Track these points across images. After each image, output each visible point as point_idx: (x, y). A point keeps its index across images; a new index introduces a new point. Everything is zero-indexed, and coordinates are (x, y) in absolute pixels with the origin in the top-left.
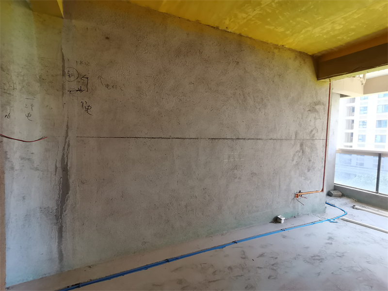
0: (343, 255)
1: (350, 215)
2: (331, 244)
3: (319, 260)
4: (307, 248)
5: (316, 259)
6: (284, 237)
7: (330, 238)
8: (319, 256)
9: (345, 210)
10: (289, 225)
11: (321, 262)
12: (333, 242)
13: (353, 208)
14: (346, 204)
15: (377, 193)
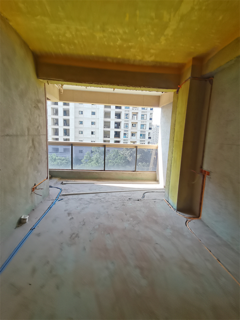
0: (85, 223)
1: (64, 190)
2: (73, 218)
3: (76, 237)
4: (62, 232)
5: (74, 237)
6: (39, 235)
7: (69, 214)
8: (74, 234)
9: (59, 188)
10: (34, 221)
11: (79, 237)
12: (73, 217)
13: (62, 184)
14: (57, 183)
15: (72, 170)
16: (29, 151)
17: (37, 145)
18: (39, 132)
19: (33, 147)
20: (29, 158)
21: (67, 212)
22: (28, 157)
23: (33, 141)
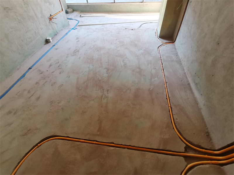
0: (85, 44)
1: (81, 22)
2: (79, 41)
4: (70, 49)
6: (56, 49)
8: (76, 50)
9: (77, 20)
10: (56, 41)
11: (78, 52)
14: (77, 16)
21: (76, 37)
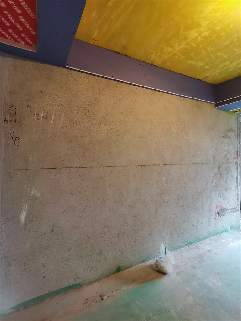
16: (213, 177)
17: (224, 172)
18: (228, 160)
19: (219, 174)
20: (214, 184)
22: (212, 182)
23: (219, 168)
